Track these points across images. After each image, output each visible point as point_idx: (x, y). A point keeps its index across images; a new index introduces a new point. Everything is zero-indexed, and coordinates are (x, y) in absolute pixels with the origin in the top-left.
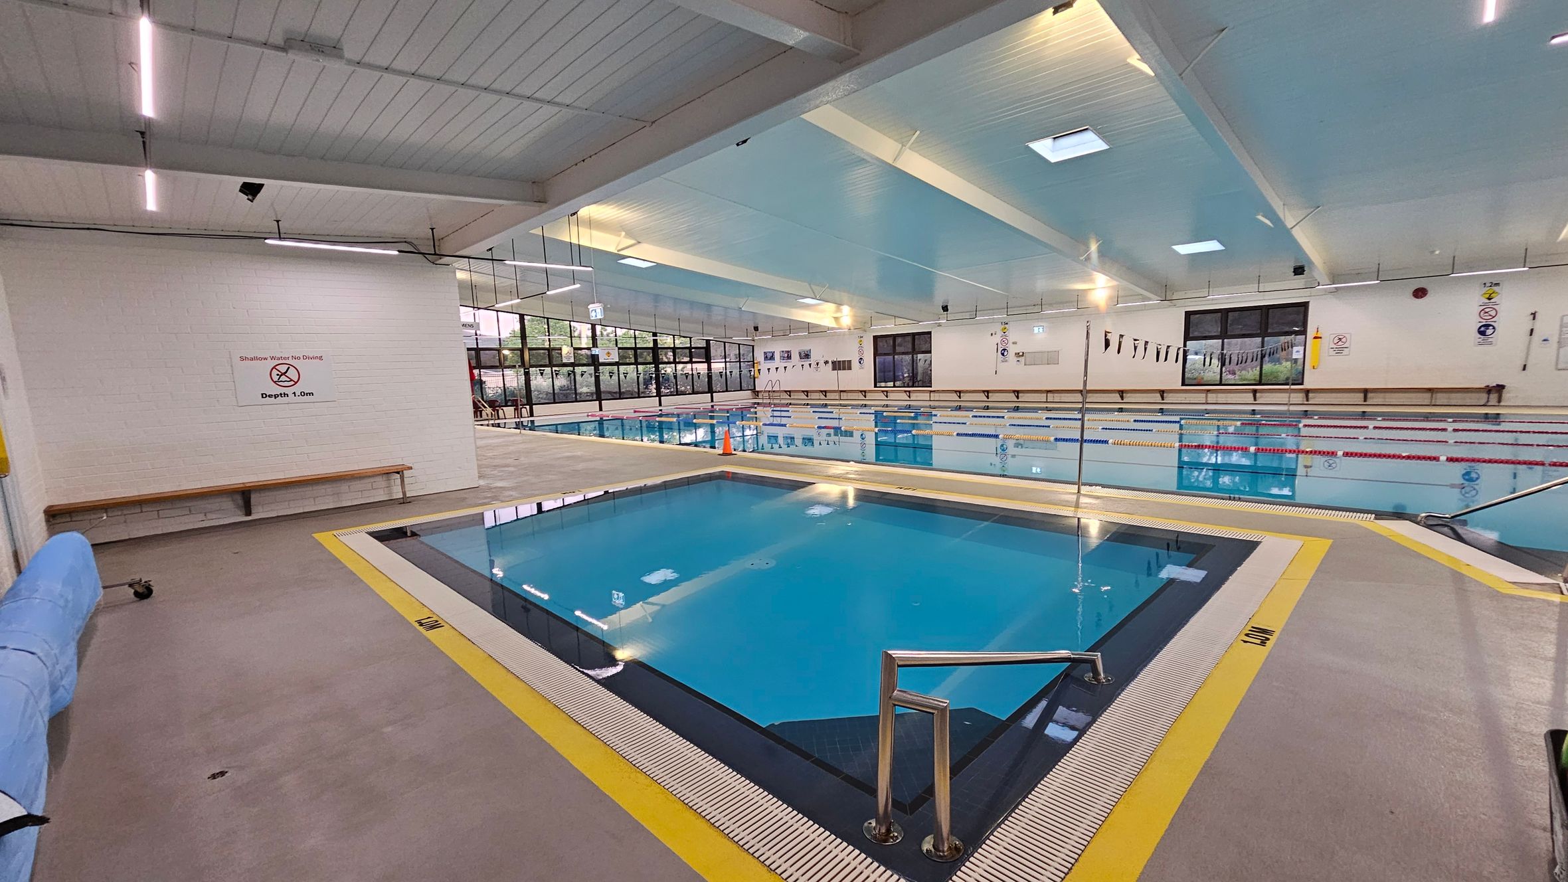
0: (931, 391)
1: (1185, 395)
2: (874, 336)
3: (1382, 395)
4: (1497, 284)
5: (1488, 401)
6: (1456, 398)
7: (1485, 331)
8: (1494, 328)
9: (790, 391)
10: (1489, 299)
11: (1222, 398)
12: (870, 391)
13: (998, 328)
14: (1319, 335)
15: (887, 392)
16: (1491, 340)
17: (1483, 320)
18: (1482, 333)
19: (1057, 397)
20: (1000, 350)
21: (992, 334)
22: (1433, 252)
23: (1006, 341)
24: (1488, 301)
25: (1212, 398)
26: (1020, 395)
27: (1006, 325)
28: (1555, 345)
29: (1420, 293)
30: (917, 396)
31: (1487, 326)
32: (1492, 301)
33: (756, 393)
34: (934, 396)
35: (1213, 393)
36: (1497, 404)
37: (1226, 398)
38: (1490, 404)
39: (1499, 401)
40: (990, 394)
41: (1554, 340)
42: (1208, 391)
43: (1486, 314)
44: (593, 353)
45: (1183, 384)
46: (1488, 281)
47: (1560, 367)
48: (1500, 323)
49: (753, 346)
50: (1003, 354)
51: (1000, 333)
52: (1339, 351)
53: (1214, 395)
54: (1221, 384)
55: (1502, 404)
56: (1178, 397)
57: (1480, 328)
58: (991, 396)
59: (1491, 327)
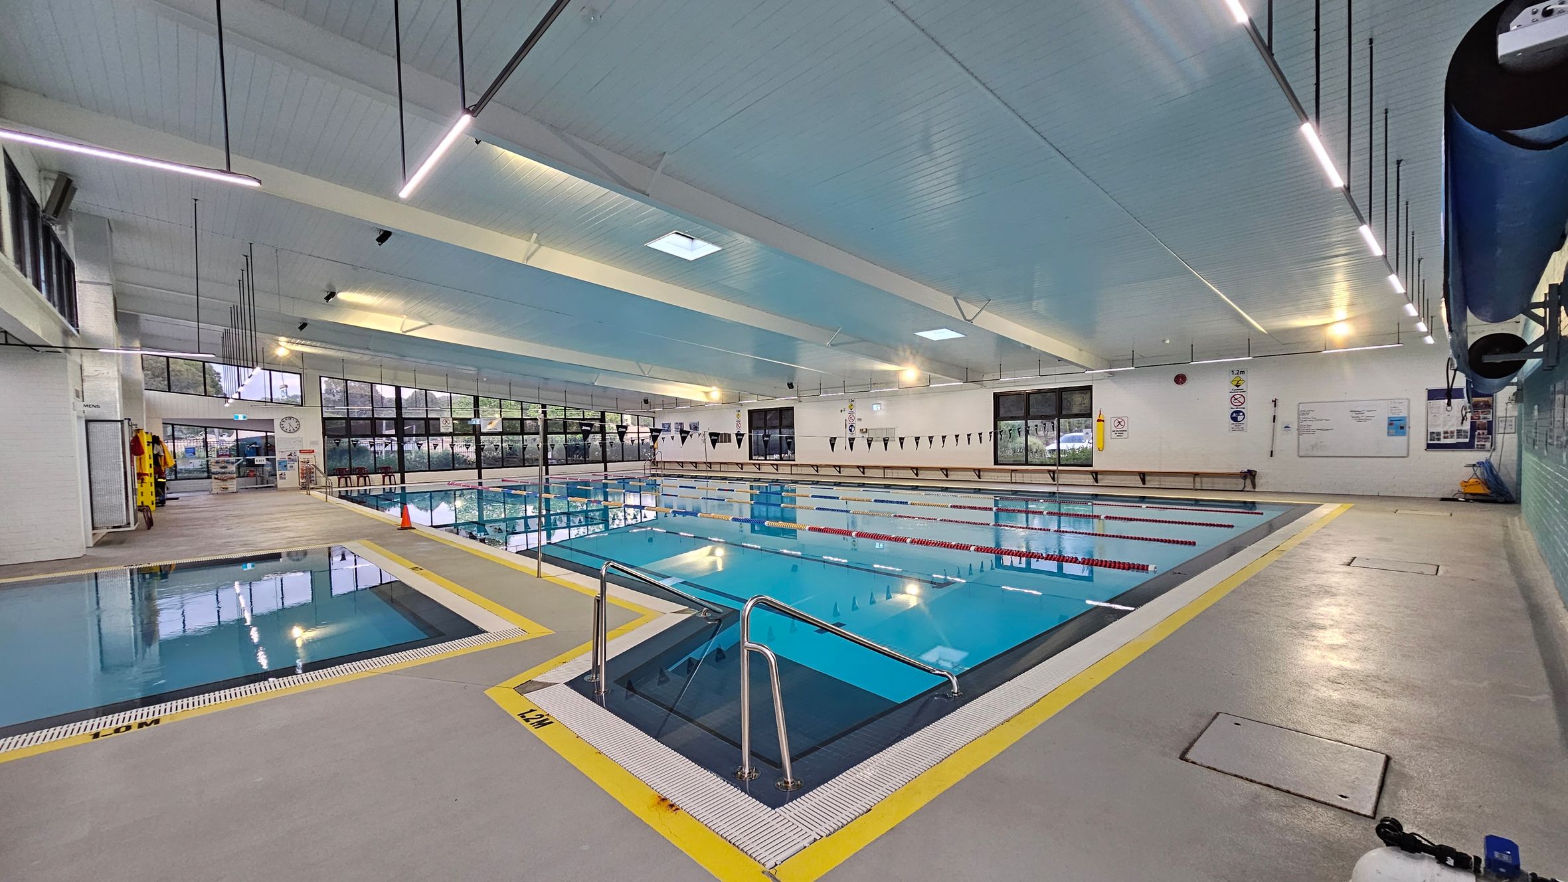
0: (792, 465)
1: (999, 474)
2: (749, 410)
3: (1157, 478)
4: (1243, 372)
5: (1244, 488)
6: (1220, 483)
7: (1237, 418)
8: (1244, 414)
9: (682, 462)
10: (1238, 386)
11: (1027, 478)
12: (747, 464)
13: (846, 405)
14: (1101, 418)
15: (759, 464)
16: (1242, 426)
17: (1234, 407)
18: (1235, 419)
19: (895, 474)
20: (848, 426)
21: (841, 411)
22: (1164, 341)
23: (853, 418)
24: (1237, 388)
25: (1018, 477)
26: (866, 470)
27: (852, 403)
28: (1296, 433)
29: (1180, 379)
30: (783, 470)
31: (1238, 412)
32: (1239, 388)
33: (655, 463)
34: (795, 470)
35: (1020, 473)
36: (1253, 490)
37: (1031, 477)
38: (1246, 489)
39: (1254, 486)
40: (841, 469)
41: (1294, 426)
42: (1013, 471)
43: (1236, 401)
44: (474, 423)
45: (996, 463)
46: (1235, 368)
47: (1301, 454)
48: (1248, 409)
49: (654, 418)
50: (851, 430)
51: (848, 410)
52: (1120, 434)
53: (1020, 475)
54: (1027, 464)
55: (1256, 490)
56: (991, 476)
57: (1232, 414)
58: (843, 471)
59: (1241, 414)
